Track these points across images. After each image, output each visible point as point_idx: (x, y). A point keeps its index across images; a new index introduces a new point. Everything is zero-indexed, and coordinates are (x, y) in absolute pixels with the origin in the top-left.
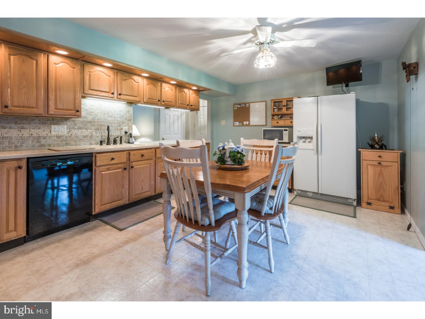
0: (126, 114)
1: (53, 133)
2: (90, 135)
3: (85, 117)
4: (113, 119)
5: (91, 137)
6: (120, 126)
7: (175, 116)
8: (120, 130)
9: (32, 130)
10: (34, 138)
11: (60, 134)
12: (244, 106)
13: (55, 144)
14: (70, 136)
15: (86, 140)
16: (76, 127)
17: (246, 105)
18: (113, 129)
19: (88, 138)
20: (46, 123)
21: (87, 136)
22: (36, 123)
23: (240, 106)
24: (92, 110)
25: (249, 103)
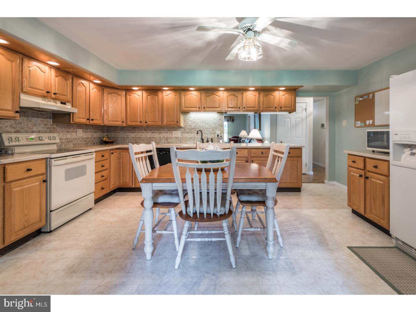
0: (219, 121)
1: (173, 135)
2: (193, 137)
3: (191, 125)
4: (209, 125)
5: (194, 138)
6: (214, 130)
7: (297, 119)
8: (214, 133)
9: (164, 134)
10: (165, 138)
11: (177, 136)
12: (367, 98)
13: (174, 142)
14: (182, 138)
15: (191, 140)
16: (186, 132)
17: (369, 97)
18: (208, 133)
19: (193, 139)
20: (170, 130)
21: (192, 138)
22: (166, 130)
23: (362, 99)
24: (195, 121)
25: (373, 93)
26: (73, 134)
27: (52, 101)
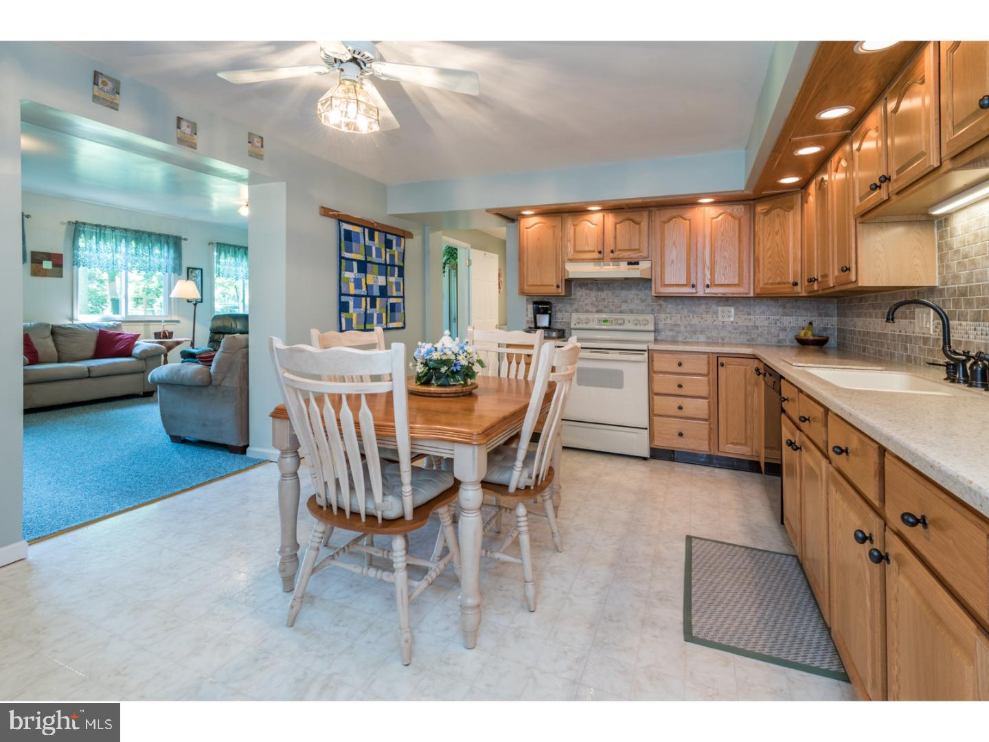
26: (708, 317)
27: (611, 263)
